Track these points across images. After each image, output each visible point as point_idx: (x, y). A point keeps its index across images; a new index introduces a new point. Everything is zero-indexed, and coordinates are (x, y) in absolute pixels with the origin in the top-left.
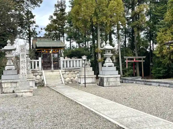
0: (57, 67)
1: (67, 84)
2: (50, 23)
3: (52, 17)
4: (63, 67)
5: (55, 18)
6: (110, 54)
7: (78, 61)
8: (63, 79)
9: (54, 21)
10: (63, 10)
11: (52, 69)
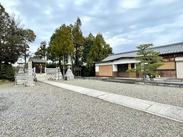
0: (43, 72)
1: (48, 80)
2: (37, 51)
3: (39, 48)
4: (46, 72)
5: (40, 49)
6: (70, 67)
7: (53, 70)
8: (47, 78)
9: (40, 51)
10: (44, 46)
11: (41, 73)
